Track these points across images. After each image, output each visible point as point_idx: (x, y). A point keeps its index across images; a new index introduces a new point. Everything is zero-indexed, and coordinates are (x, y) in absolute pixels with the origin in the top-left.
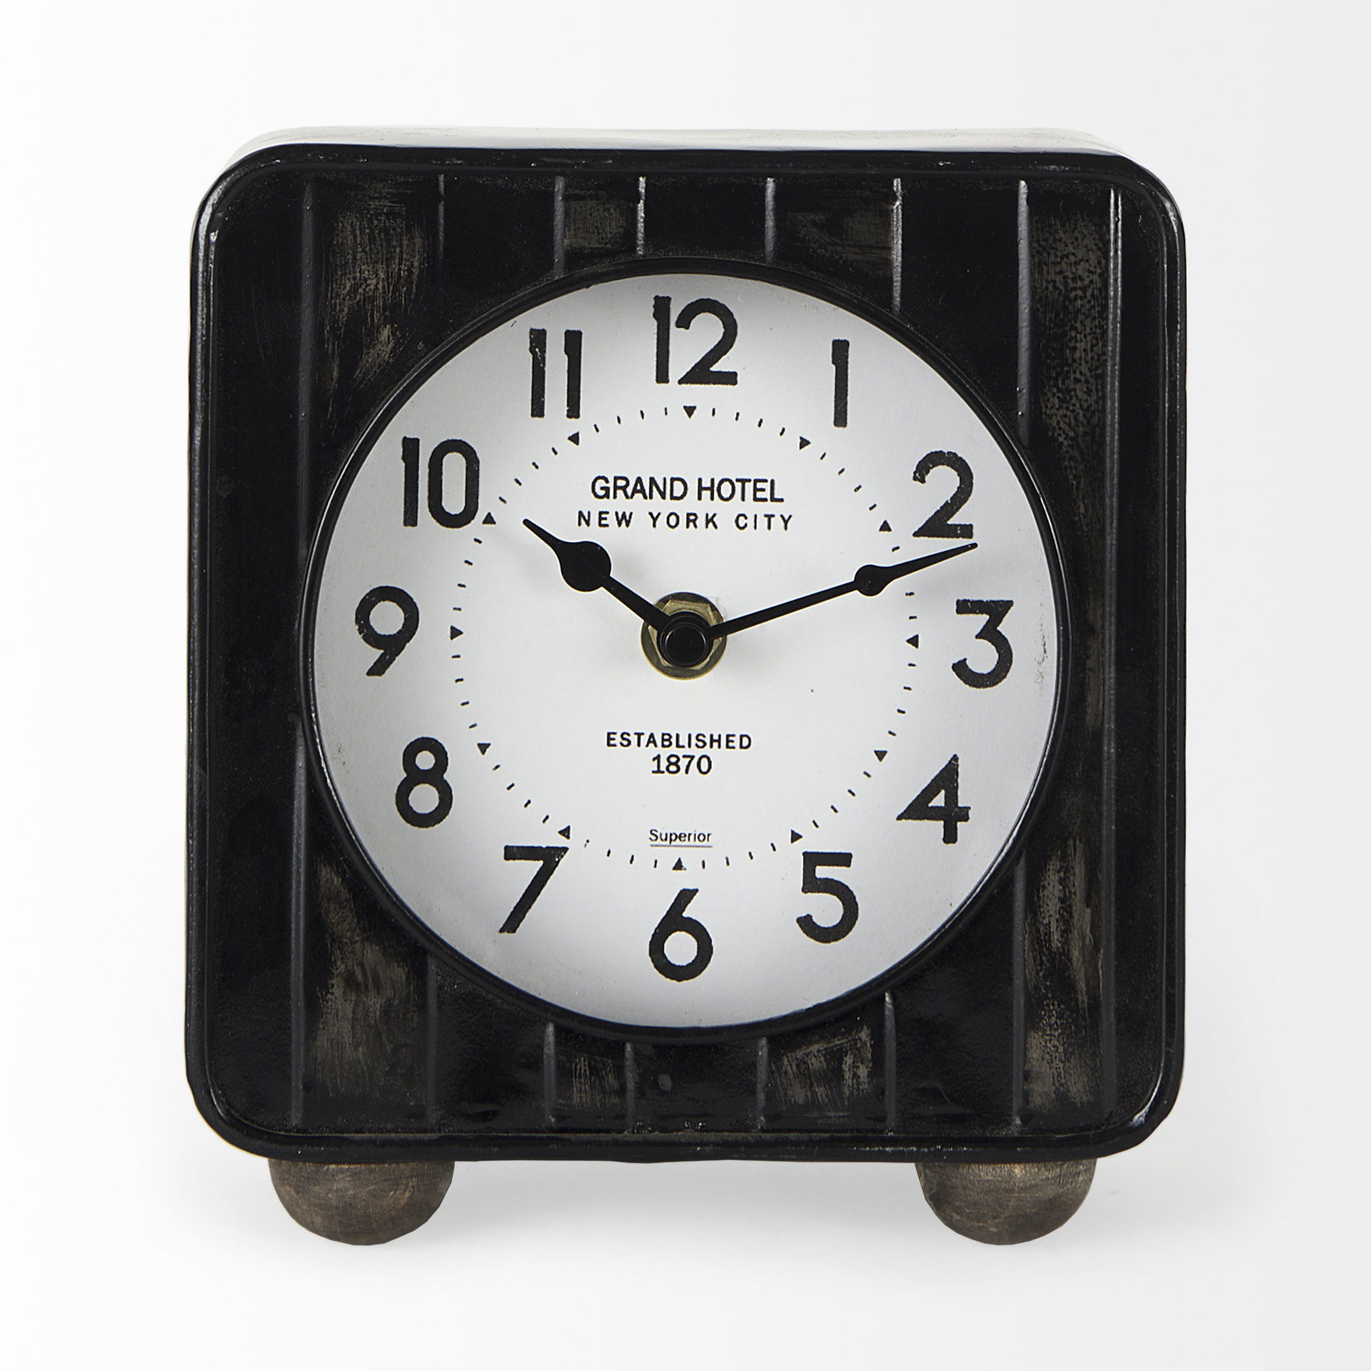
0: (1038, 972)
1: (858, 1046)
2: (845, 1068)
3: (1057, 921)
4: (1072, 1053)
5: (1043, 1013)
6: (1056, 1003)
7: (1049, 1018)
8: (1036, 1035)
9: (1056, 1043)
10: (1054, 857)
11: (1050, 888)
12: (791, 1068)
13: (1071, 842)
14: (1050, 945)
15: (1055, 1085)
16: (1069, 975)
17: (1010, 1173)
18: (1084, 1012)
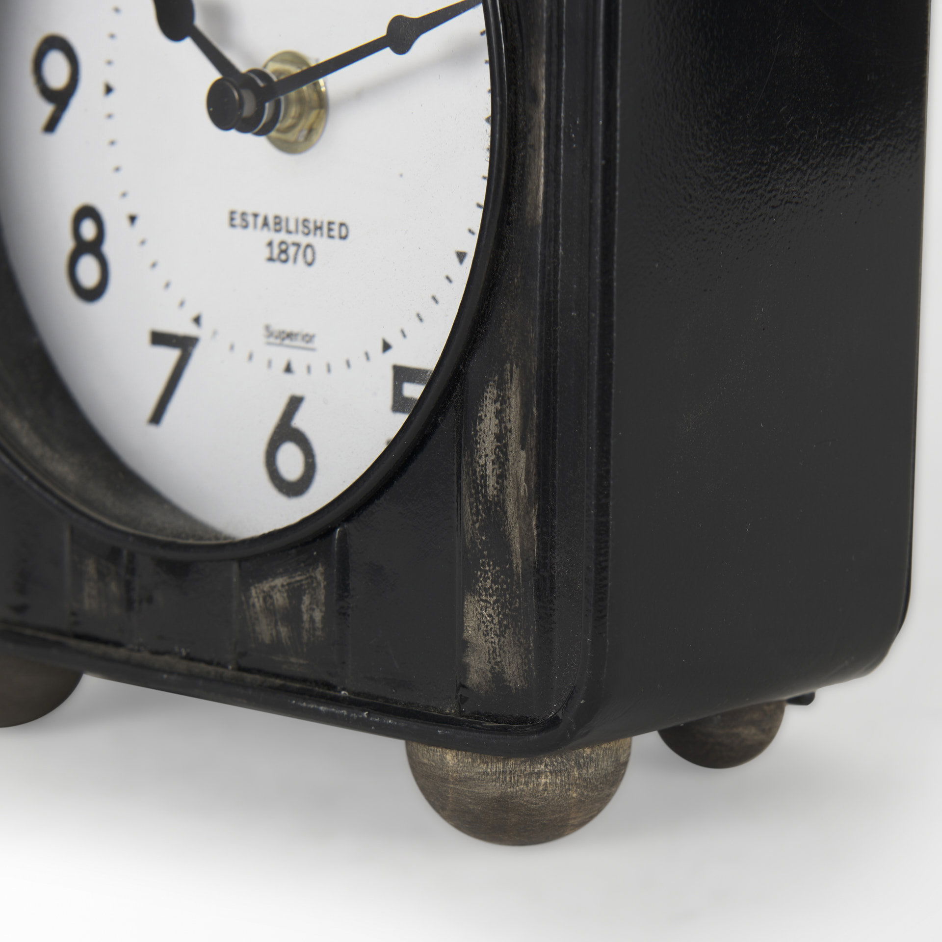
0: (474, 523)
1: (315, 585)
2: (304, 608)
3: (494, 464)
4: (507, 627)
5: (479, 573)
6: (491, 563)
7: (485, 579)
8: (473, 600)
9: (492, 612)
10: (491, 383)
11: (486, 421)
12: (259, 600)
13: (508, 366)
14: (486, 491)
15: (490, 663)
16: (504, 530)
17: (443, 759)
18: (518, 578)
